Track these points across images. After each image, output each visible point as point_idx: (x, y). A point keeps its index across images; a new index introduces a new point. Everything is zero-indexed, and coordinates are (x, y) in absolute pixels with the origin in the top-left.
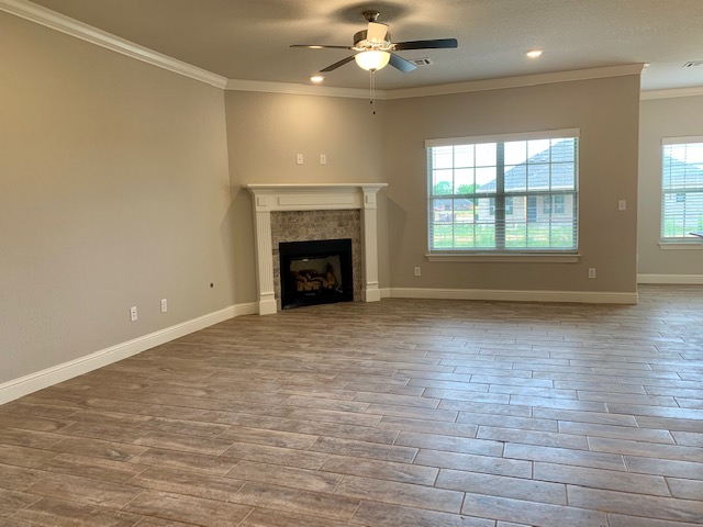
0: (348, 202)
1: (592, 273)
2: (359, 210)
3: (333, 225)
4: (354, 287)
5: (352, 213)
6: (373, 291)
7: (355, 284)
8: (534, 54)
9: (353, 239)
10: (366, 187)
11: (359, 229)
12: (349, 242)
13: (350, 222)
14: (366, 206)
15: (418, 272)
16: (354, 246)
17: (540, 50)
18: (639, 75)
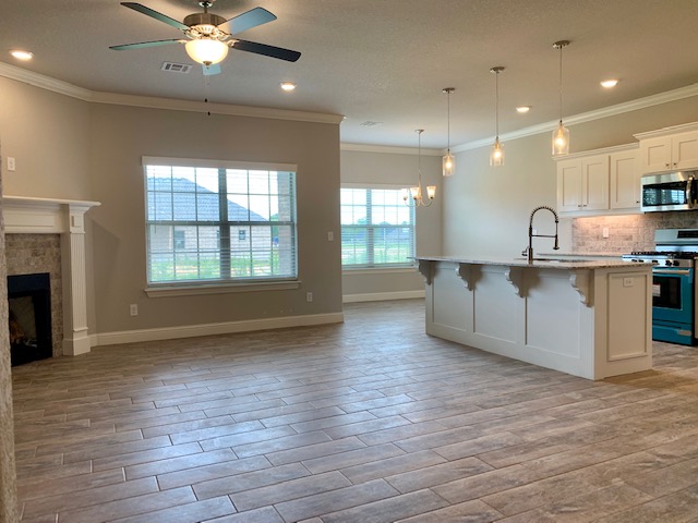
0: (47, 223)
1: (310, 297)
2: (59, 235)
3: (25, 253)
4: (53, 336)
5: (51, 239)
6: (82, 340)
7: (55, 333)
8: (288, 87)
9: (52, 274)
10: (74, 205)
11: (60, 261)
12: (46, 277)
13: (48, 251)
14: (72, 229)
15: (134, 309)
16: (53, 283)
17: (294, 84)
18: (338, 125)
